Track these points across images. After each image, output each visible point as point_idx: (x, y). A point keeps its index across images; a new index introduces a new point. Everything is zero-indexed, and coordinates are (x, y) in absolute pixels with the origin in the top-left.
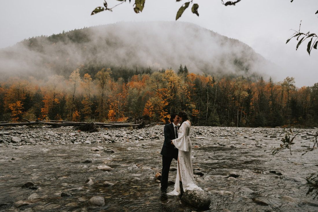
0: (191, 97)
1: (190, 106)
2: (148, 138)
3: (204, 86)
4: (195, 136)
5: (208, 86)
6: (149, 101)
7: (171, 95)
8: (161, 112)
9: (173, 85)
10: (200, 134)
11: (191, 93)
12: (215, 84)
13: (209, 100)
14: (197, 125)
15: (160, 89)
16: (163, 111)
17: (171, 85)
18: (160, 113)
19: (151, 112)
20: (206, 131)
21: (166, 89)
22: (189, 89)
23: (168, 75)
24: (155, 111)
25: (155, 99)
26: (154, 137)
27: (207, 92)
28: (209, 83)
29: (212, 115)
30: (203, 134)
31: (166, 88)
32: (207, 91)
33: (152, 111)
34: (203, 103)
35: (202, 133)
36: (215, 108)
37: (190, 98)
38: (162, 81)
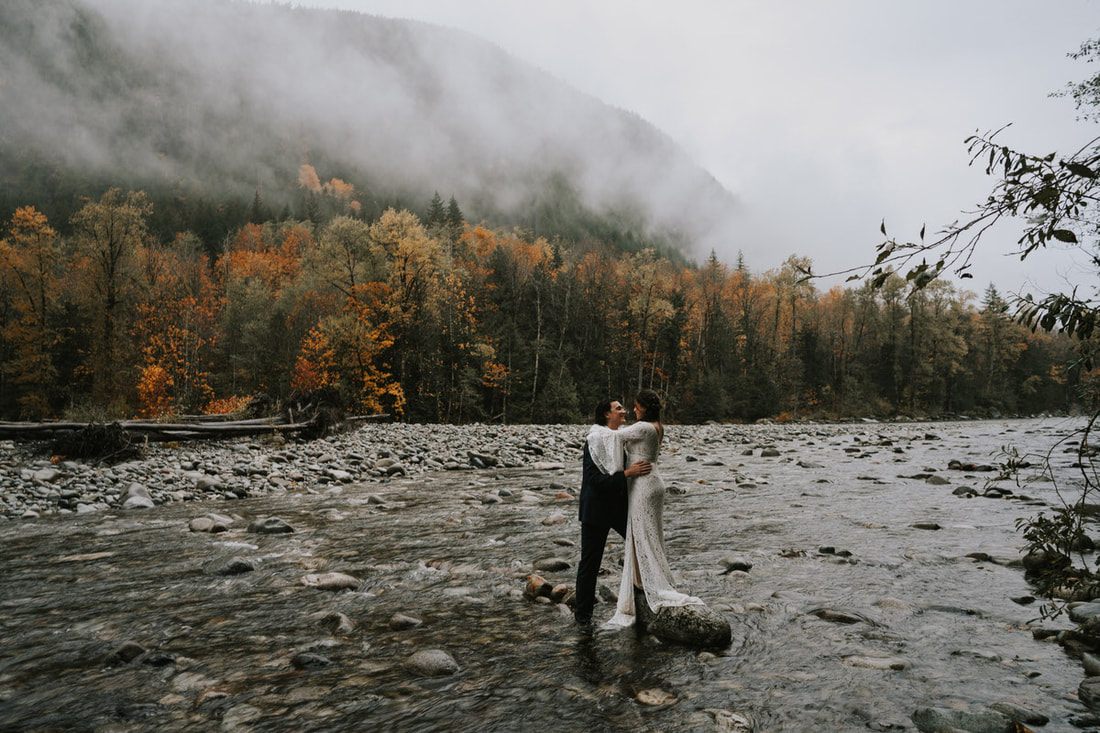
0: (478, 316)
1: (474, 349)
2: (364, 475)
3: (525, 276)
4: (527, 460)
5: (537, 276)
6: (317, 329)
7: (405, 310)
8: (366, 373)
9: (410, 272)
10: (538, 452)
11: (480, 301)
12: (564, 269)
13: (543, 328)
14: (499, 421)
15: (361, 287)
16: (373, 368)
17: (404, 269)
18: (363, 376)
19: (326, 375)
20: (552, 441)
21: (382, 284)
22: (470, 286)
23: (391, 230)
24: (342, 370)
25: (343, 325)
26: (384, 469)
27: (535, 298)
28: (541, 265)
29: (553, 380)
30: (548, 451)
31: (385, 281)
32: (534, 294)
33: (331, 370)
34: (520, 341)
35: (544, 450)
36: (565, 357)
37: (473, 320)
38: (367, 253)
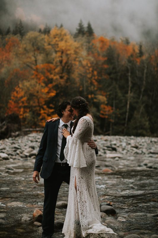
0: (99, 81)
1: (96, 98)
2: (17, 157)
3: (124, 62)
4: (105, 153)
5: (130, 61)
6: (19, 87)
7: (61, 77)
8: (41, 109)
9: (65, 59)
10: (114, 149)
11: (100, 74)
12: (144, 58)
13: (132, 88)
14: (109, 135)
15: (40, 65)
16: (45, 107)
17: (61, 57)
18: (40, 111)
19: (22, 110)
20: (124, 144)
21: (51, 65)
22: (95, 66)
23: (55, 38)
24: (30, 107)
25: (31, 85)
26: (28, 154)
27: (128, 72)
28: (132, 56)
29: (137, 115)
30: (120, 149)
31: (52, 63)
32: (127, 70)
33: (25, 107)
34: (120, 95)
35: (117, 148)
36: (143, 103)
37: (96, 83)
38: (44, 49)
